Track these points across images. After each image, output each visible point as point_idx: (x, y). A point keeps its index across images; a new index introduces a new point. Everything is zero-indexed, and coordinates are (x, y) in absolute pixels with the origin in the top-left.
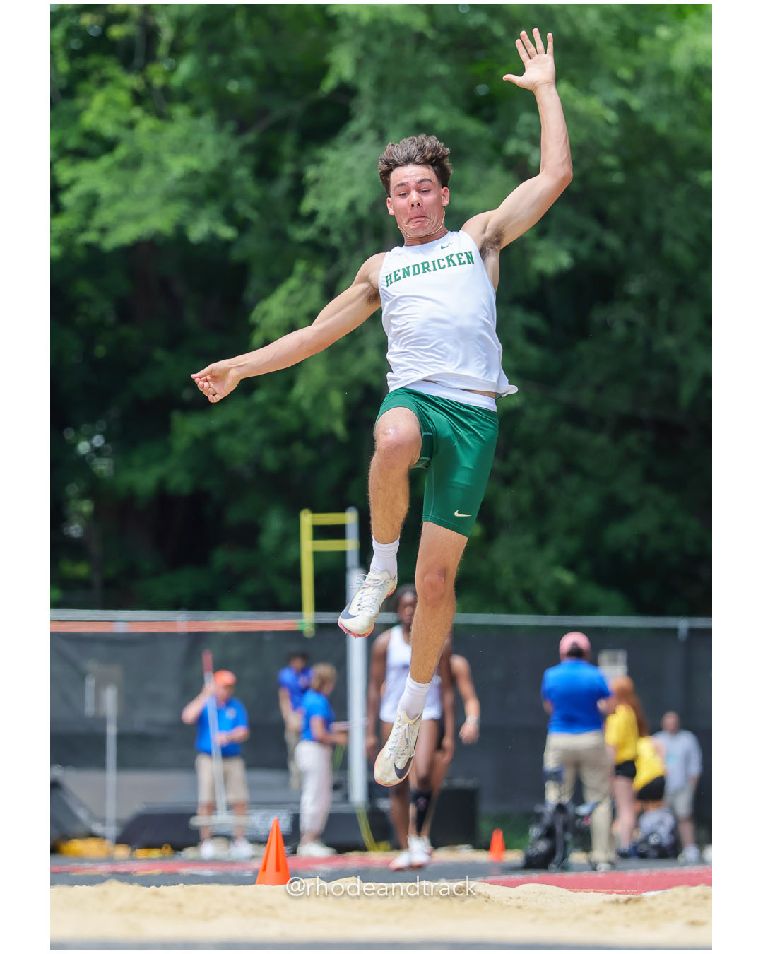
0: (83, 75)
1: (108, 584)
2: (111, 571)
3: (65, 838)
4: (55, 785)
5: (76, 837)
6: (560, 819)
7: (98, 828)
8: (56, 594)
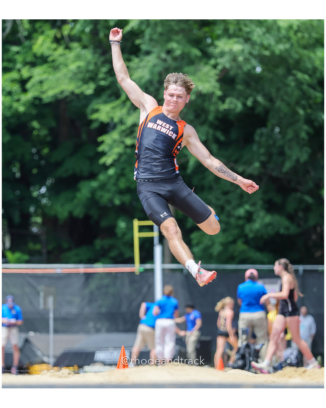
0: (35, 31)
1: (49, 253)
2: (50, 247)
3: (32, 364)
4: (27, 341)
5: (36, 363)
6: (247, 350)
7: (45, 359)
8: (26, 257)
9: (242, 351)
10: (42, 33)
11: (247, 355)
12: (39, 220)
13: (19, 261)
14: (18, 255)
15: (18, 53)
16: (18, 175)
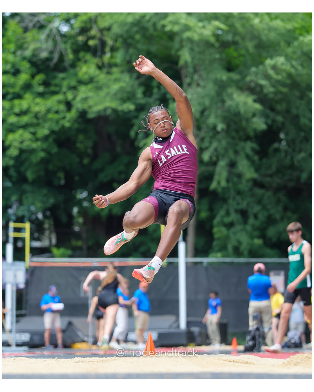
0: (79, 60)
1: (89, 248)
2: (90, 243)
3: (74, 342)
4: (70, 324)
5: (78, 342)
6: (257, 333)
7: (86, 339)
8: (69, 252)
9: (252, 334)
10: (86, 62)
11: (257, 337)
12: (81, 220)
13: (63, 256)
14: (62, 250)
15: (63, 79)
16: (63, 182)
